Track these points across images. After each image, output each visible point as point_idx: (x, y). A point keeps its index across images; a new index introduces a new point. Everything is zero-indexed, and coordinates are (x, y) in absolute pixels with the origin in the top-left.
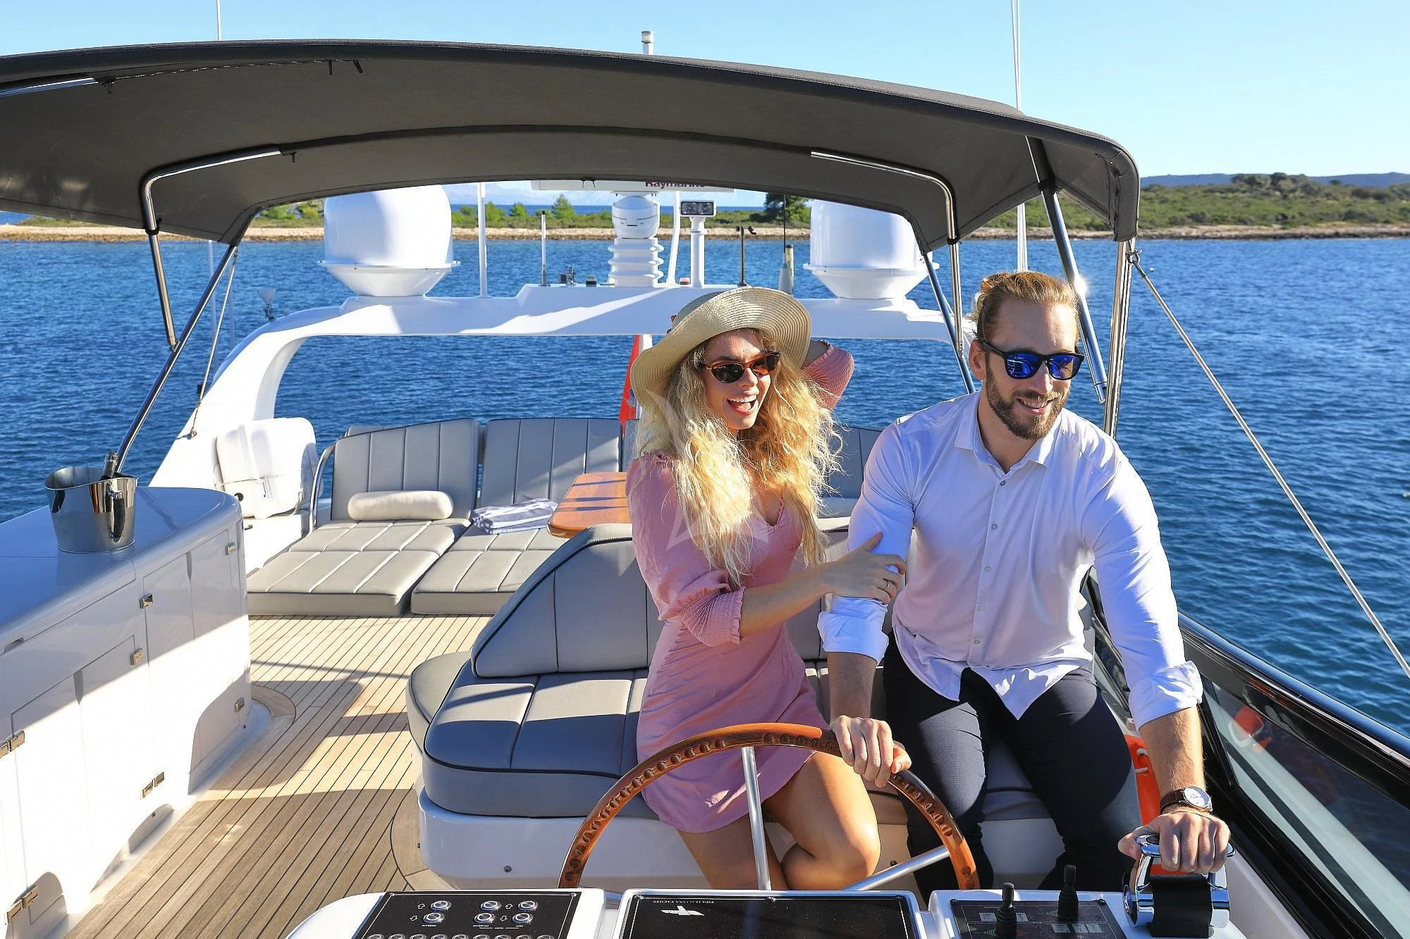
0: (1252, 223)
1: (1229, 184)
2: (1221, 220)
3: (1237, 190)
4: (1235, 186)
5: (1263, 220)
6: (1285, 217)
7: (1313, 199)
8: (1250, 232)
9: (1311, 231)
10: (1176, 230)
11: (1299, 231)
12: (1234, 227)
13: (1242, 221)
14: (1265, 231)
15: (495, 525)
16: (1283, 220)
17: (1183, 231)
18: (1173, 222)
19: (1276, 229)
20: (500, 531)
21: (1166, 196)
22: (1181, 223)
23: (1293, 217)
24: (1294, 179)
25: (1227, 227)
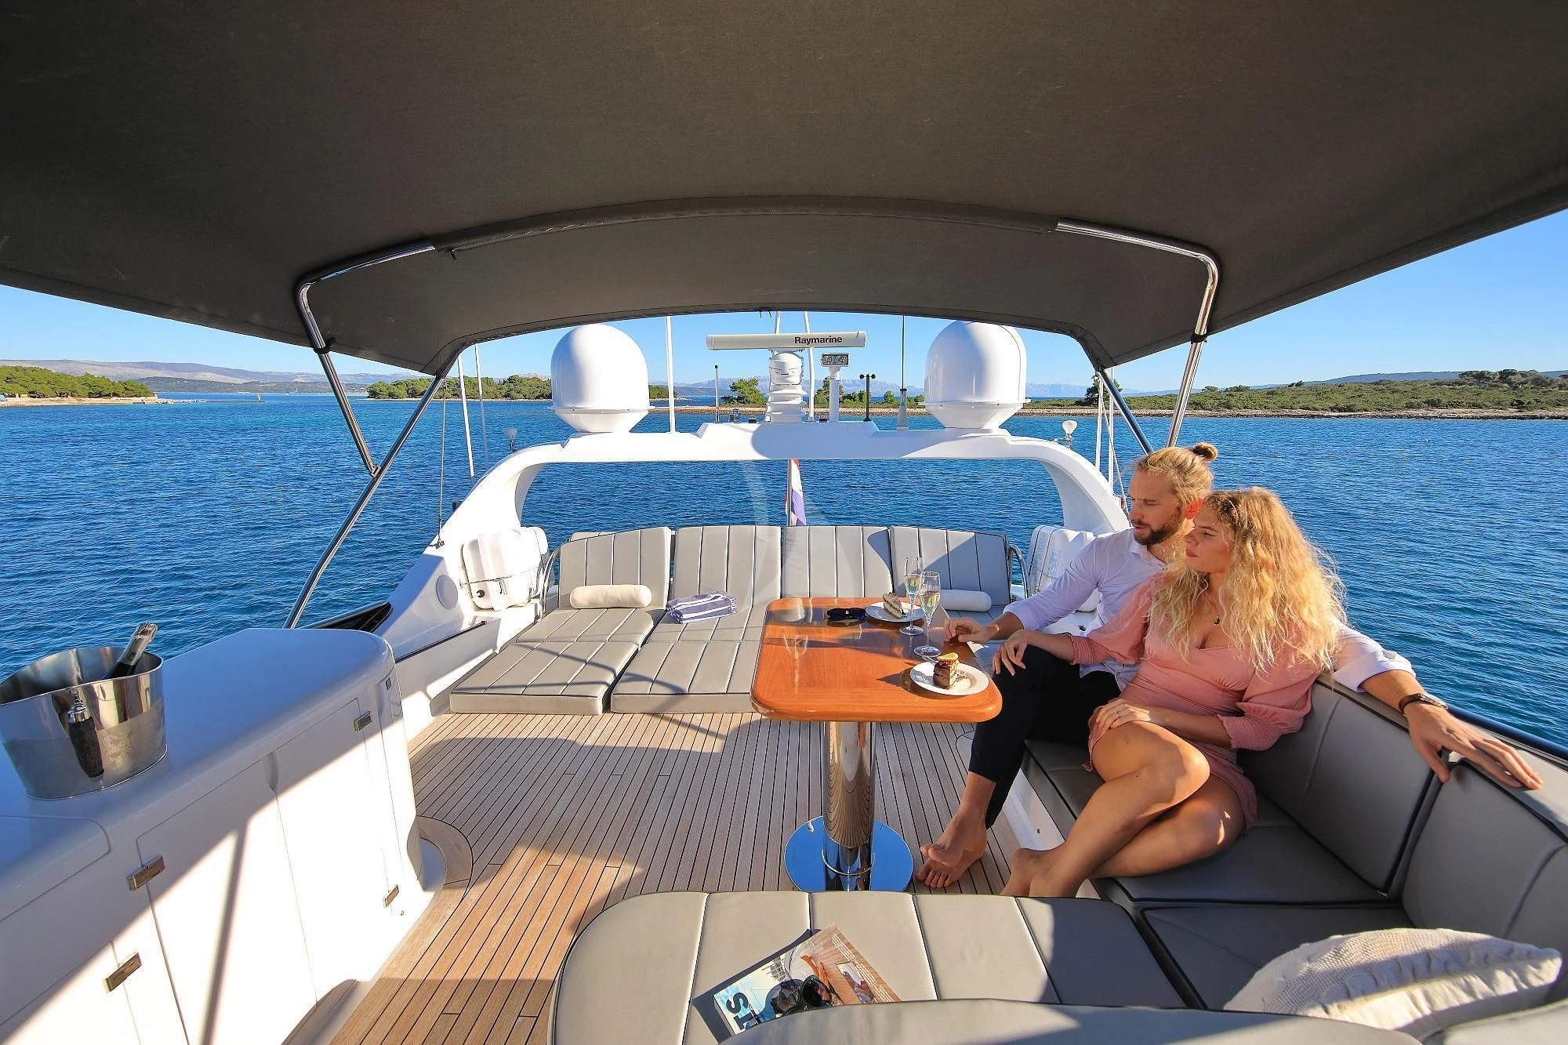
0: (1488, 407)
1: (1457, 378)
2: (1458, 405)
3: (1464, 383)
4: (1463, 380)
5: (1499, 404)
6: (1520, 403)
7: (1545, 389)
8: (1486, 414)
9: (1551, 414)
10: (1412, 412)
11: (1538, 413)
12: (1470, 410)
13: (1475, 406)
14: (1501, 413)
15: (685, 616)
16: (1520, 405)
17: (1421, 412)
18: (1410, 406)
19: (1512, 411)
20: (688, 621)
21: (1396, 388)
22: (1419, 407)
23: (1529, 403)
24: (1523, 374)
25: (1463, 410)
